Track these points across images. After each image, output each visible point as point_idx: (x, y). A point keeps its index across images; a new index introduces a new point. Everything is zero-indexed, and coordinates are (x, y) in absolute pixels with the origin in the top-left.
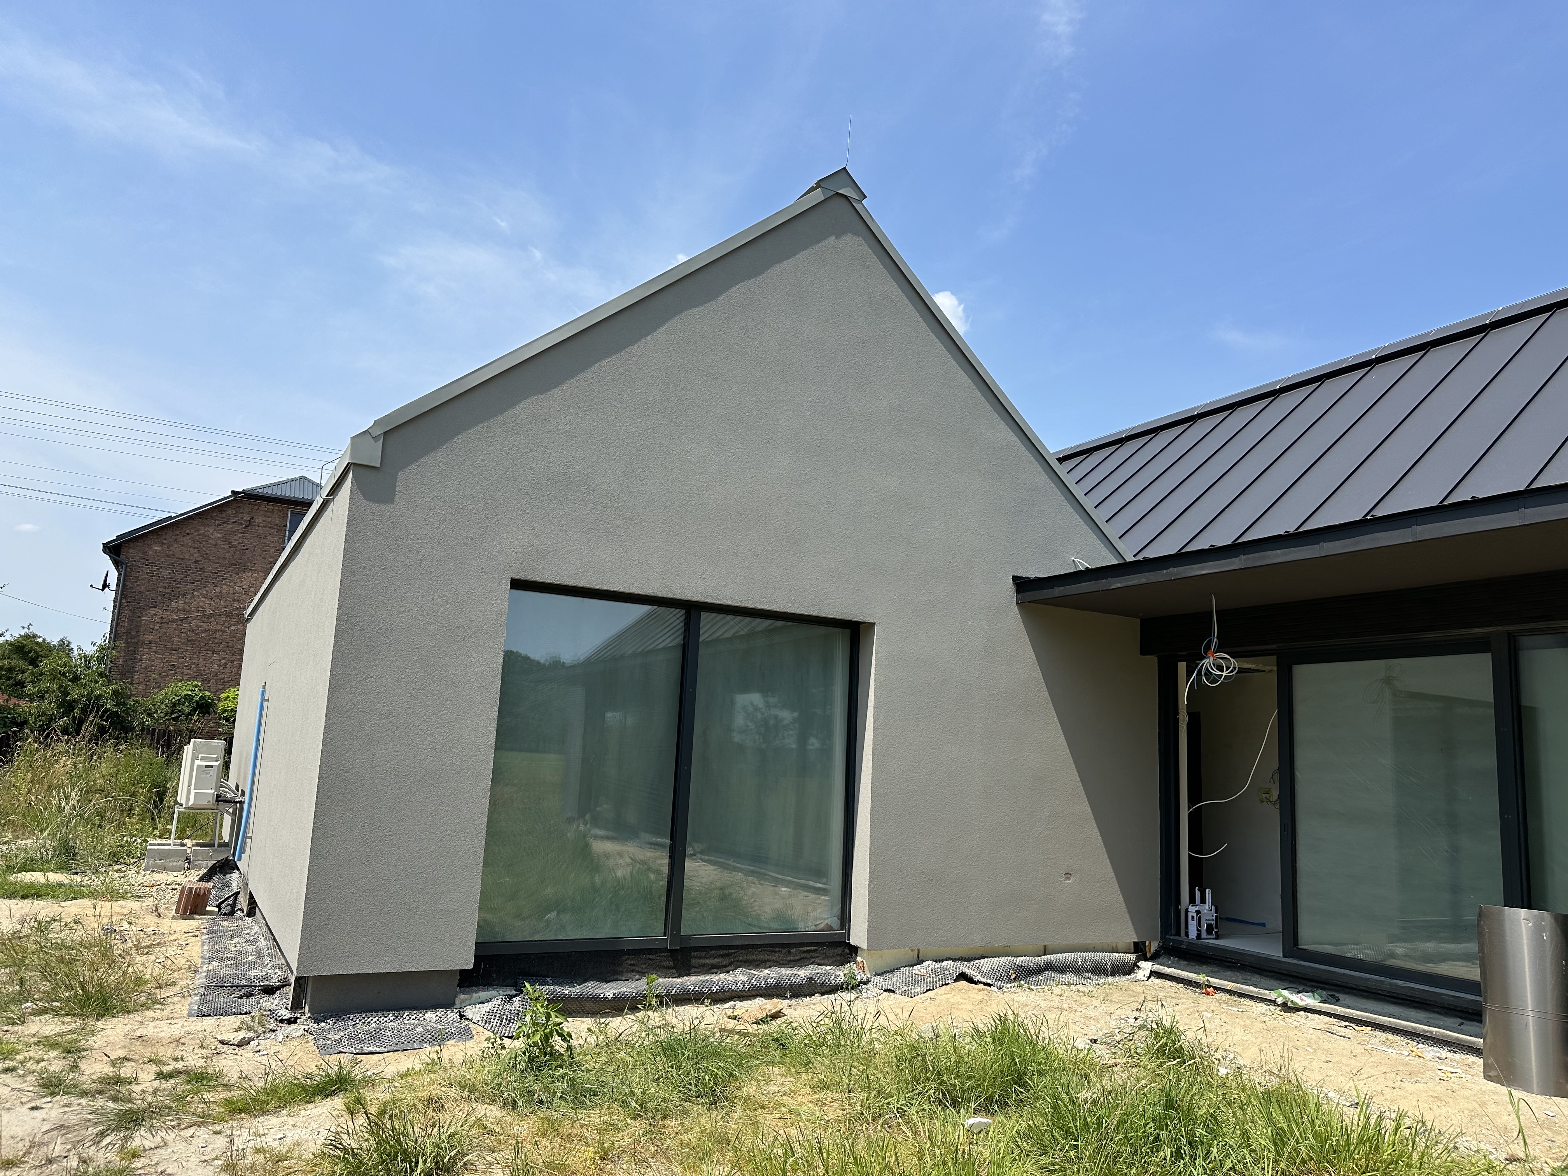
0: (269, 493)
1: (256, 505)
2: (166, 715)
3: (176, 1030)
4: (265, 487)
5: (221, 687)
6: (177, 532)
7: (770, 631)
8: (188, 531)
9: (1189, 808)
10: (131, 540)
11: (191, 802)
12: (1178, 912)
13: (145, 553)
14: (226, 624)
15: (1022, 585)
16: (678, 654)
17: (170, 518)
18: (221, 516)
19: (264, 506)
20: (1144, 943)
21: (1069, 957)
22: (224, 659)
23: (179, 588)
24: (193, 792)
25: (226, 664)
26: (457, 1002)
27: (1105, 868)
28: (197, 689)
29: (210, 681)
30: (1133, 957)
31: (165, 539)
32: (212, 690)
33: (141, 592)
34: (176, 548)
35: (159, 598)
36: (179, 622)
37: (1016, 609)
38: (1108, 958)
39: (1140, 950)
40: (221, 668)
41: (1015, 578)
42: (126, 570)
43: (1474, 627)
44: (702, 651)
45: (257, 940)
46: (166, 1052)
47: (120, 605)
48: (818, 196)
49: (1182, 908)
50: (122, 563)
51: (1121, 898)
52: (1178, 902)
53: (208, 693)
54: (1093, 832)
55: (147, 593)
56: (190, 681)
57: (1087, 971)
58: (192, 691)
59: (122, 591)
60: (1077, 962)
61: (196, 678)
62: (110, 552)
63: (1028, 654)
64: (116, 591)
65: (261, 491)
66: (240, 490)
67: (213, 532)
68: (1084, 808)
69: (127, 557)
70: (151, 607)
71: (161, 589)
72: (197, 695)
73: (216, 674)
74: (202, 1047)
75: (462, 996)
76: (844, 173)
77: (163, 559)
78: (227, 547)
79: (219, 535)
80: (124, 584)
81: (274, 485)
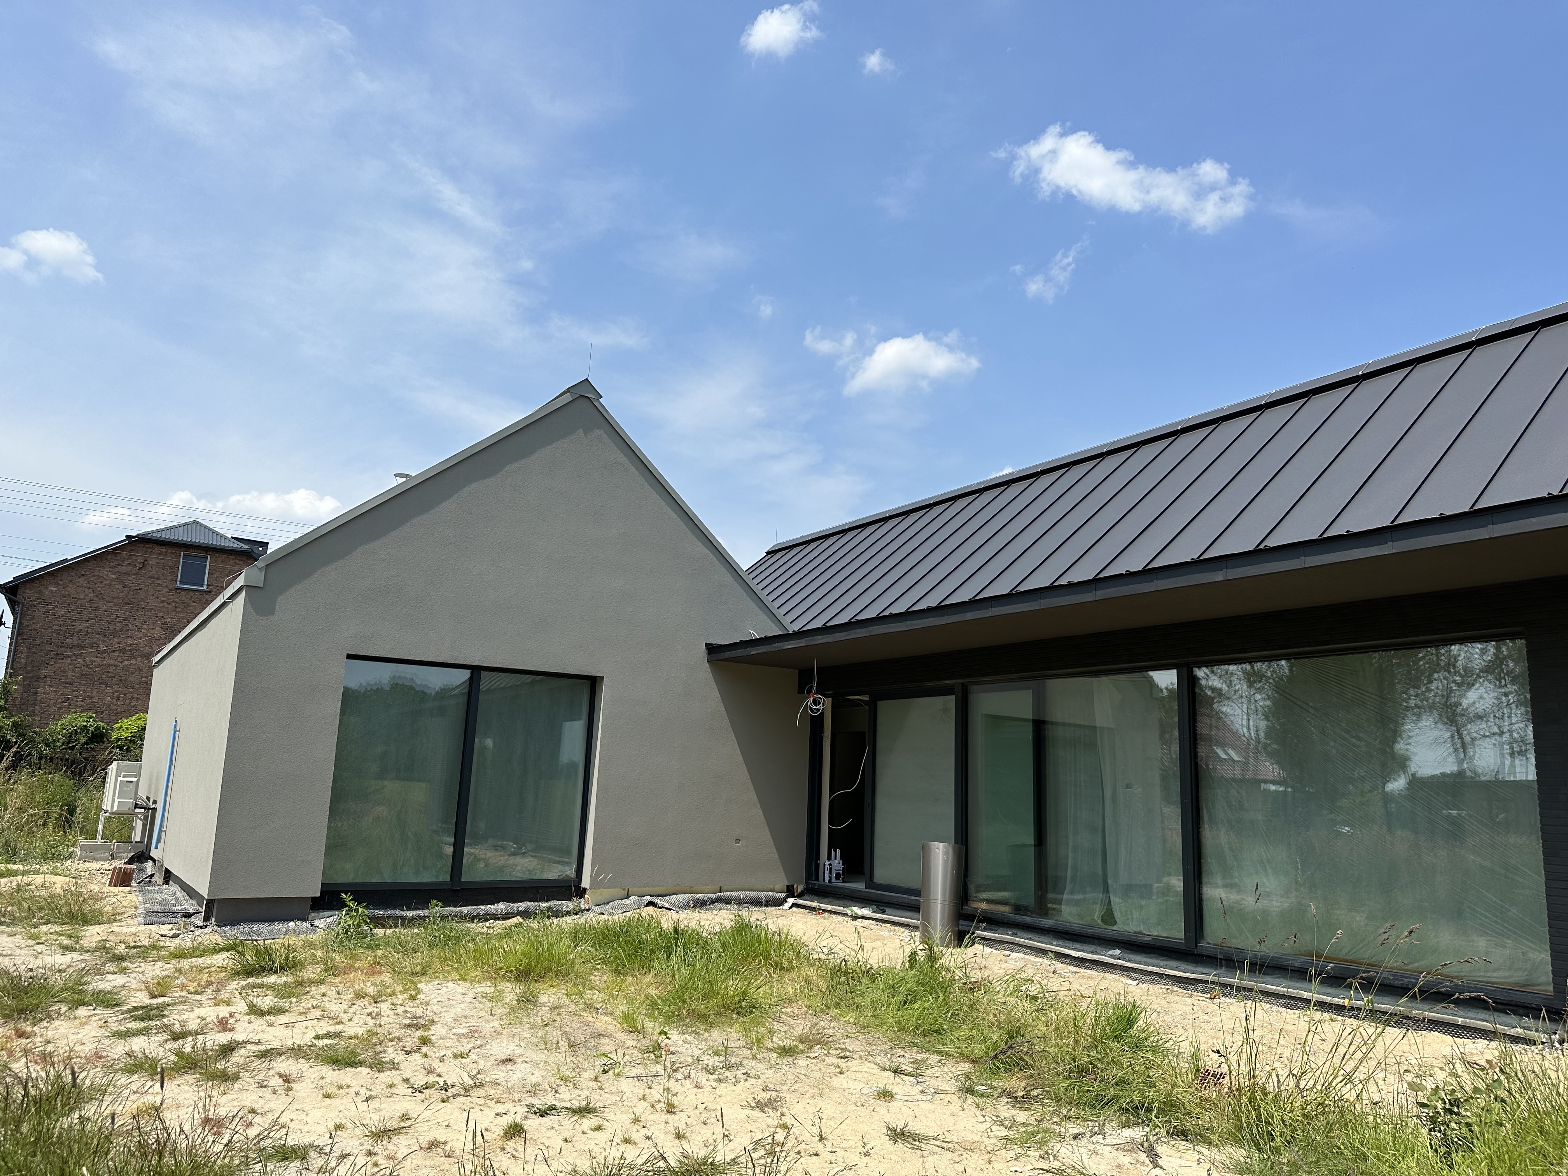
0: (163, 537)
1: (149, 548)
2: (63, 744)
3: (133, 929)
4: (158, 531)
5: (114, 718)
6: (73, 574)
7: (532, 682)
8: (83, 573)
9: (830, 798)
10: (26, 581)
11: (115, 809)
12: (817, 866)
13: (41, 593)
14: (119, 659)
15: (712, 649)
16: (464, 700)
17: (66, 560)
18: (115, 558)
19: (157, 549)
20: (793, 886)
21: (735, 894)
22: (117, 691)
23: (73, 626)
24: (117, 801)
25: (118, 697)
26: (310, 917)
27: (765, 835)
28: (91, 720)
29: (103, 712)
30: (783, 895)
31: (61, 580)
32: (105, 721)
33: (37, 630)
34: (71, 589)
35: (55, 635)
36: (74, 658)
37: (707, 665)
38: (762, 895)
39: (790, 892)
40: (114, 700)
41: (707, 645)
42: (22, 609)
43: (946, 680)
44: (481, 697)
45: (175, 894)
46: (130, 940)
47: (16, 642)
48: (568, 398)
49: (821, 862)
50: (19, 603)
51: (776, 856)
52: (818, 858)
53: (102, 724)
54: (757, 812)
55: (43, 630)
56: (83, 712)
57: (746, 903)
58: (87, 721)
59: (19, 629)
60: (740, 897)
61: (89, 710)
62: (7, 592)
63: (715, 694)
64: (13, 628)
65: (154, 535)
66: (134, 534)
67: (107, 573)
68: (752, 795)
69: (23, 597)
70: (47, 644)
71: (55, 627)
72: (92, 725)
73: (110, 706)
74: (150, 938)
75: (313, 914)
76: (586, 381)
77: (58, 599)
78: (120, 587)
79: (113, 576)
80: (20, 623)
81: (167, 529)
